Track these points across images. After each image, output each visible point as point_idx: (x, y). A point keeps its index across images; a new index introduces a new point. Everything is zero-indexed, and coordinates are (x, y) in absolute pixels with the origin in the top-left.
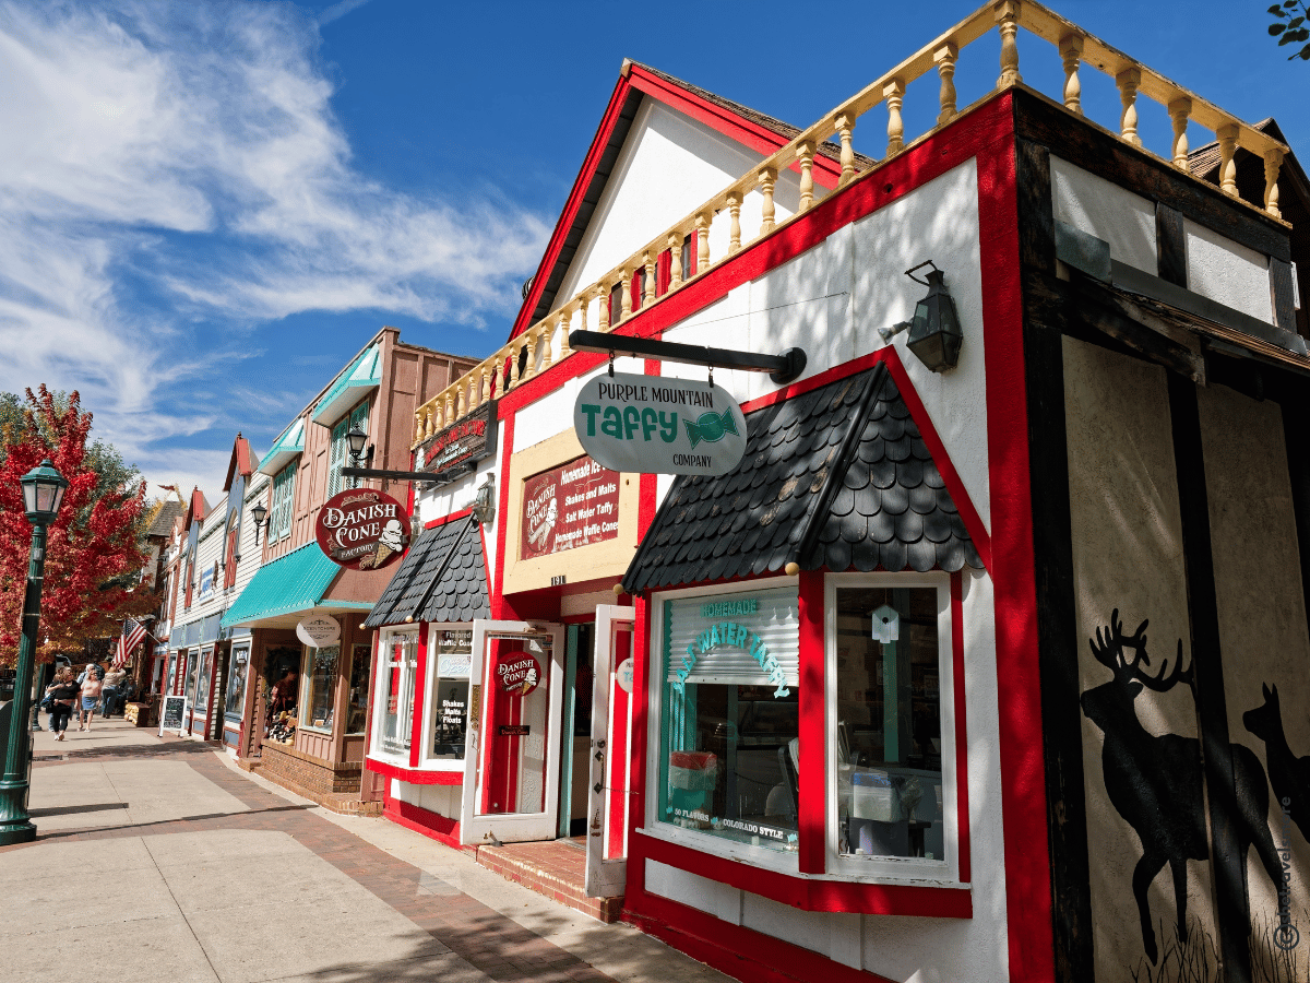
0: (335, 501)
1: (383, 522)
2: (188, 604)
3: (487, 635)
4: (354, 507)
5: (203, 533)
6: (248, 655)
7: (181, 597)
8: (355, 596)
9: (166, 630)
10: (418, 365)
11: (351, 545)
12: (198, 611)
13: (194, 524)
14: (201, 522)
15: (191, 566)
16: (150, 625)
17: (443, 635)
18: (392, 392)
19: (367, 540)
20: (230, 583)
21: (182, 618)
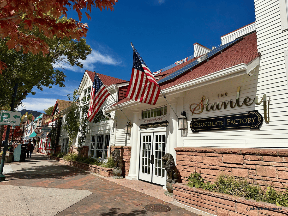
0: (36, 129)
1: (40, 130)
2: (27, 134)
3: (45, 139)
4: (38, 129)
5: (29, 125)
6: (32, 140)
7: (26, 133)
8: (39, 135)
9: (24, 137)
10: (46, 116)
11: (37, 132)
12: (28, 135)
13: (28, 124)
14: (29, 124)
15: (27, 129)
16: (22, 137)
17: (43, 139)
18: (43, 118)
19: (39, 132)
20: (31, 132)
21: (26, 136)
